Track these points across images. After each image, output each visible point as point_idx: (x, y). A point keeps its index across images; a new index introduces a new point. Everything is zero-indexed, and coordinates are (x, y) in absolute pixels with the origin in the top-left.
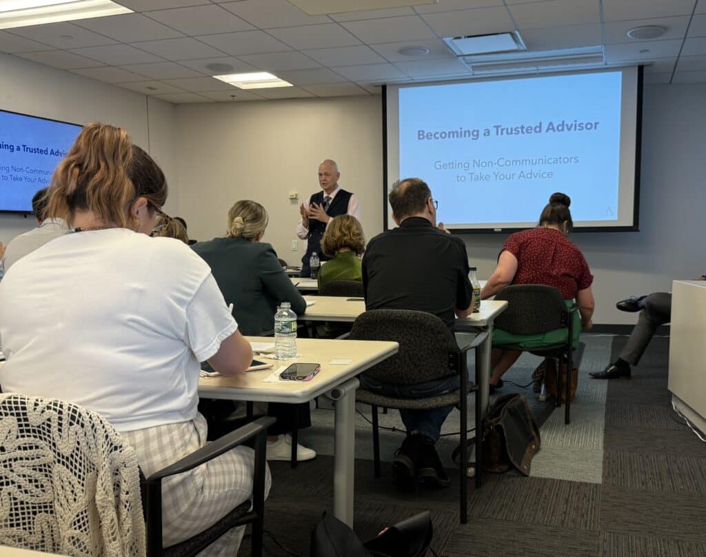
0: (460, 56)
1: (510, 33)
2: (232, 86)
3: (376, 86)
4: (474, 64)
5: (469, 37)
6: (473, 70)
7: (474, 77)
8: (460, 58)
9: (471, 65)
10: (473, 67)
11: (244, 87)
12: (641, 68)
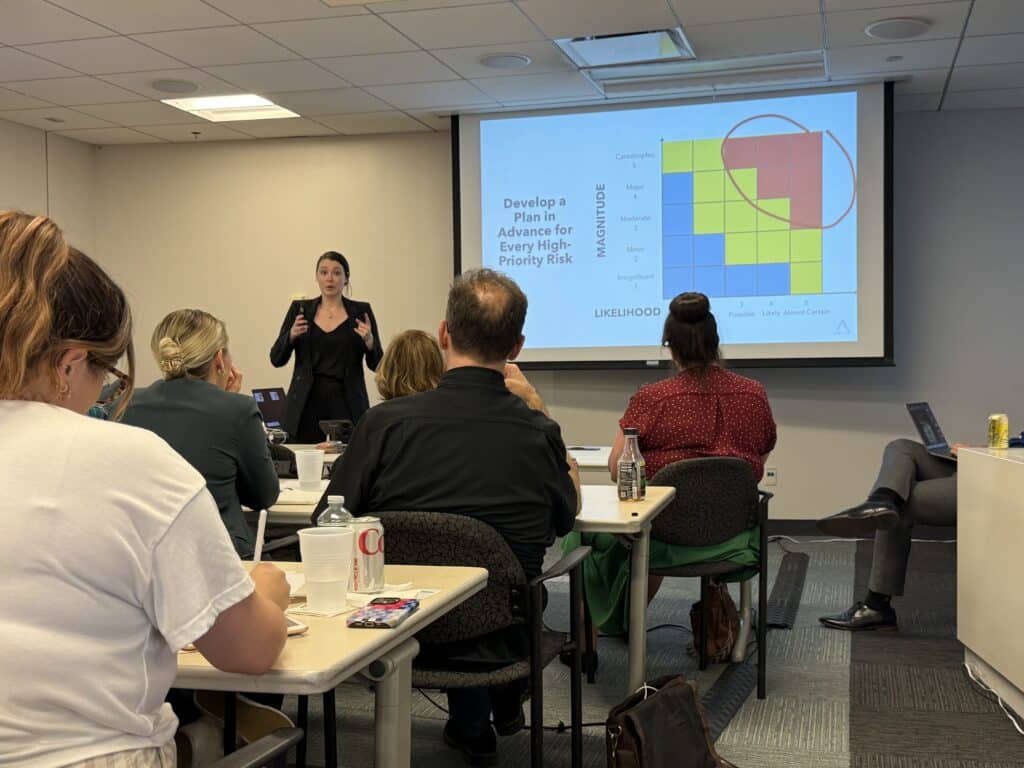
0: (585, 68)
1: (668, 31)
2: (196, 116)
3: (441, 117)
4: (606, 82)
5: (598, 37)
6: (605, 91)
7: (608, 101)
8: (582, 71)
9: (602, 82)
10: (605, 86)
11: (216, 118)
12: (889, 87)
